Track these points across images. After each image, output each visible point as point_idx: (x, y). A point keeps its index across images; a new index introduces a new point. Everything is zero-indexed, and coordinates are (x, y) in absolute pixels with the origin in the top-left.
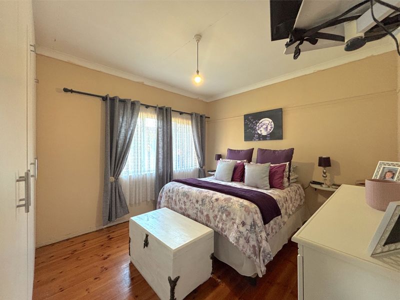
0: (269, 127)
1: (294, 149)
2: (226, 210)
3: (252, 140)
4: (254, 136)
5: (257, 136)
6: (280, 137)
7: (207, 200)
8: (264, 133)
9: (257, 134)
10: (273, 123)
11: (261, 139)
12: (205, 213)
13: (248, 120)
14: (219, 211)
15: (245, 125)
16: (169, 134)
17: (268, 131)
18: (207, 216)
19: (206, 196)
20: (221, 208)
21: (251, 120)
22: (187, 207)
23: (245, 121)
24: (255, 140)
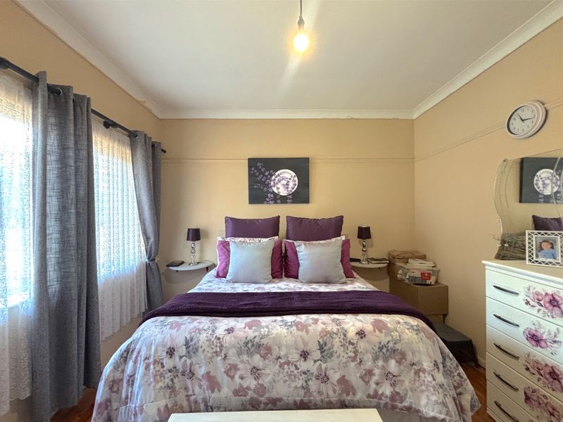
0: (291, 184)
1: (343, 217)
2: (394, 351)
3: (262, 203)
4: (267, 197)
5: (272, 196)
6: (306, 200)
7: (337, 341)
8: (283, 192)
9: (271, 193)
10: (296, 178)
11: (279, 201)
12: (335, 377)
13: (257, 168)
14: (375, 359)
15: (251, 176)
16: (85, 176)
17: (290, 189)
18: (343, 380)
19: (327, 334)
20: (381, 349)
21: (261, 170)
22: (266, 381)
23: (250, 170)
24: (268, 203)
